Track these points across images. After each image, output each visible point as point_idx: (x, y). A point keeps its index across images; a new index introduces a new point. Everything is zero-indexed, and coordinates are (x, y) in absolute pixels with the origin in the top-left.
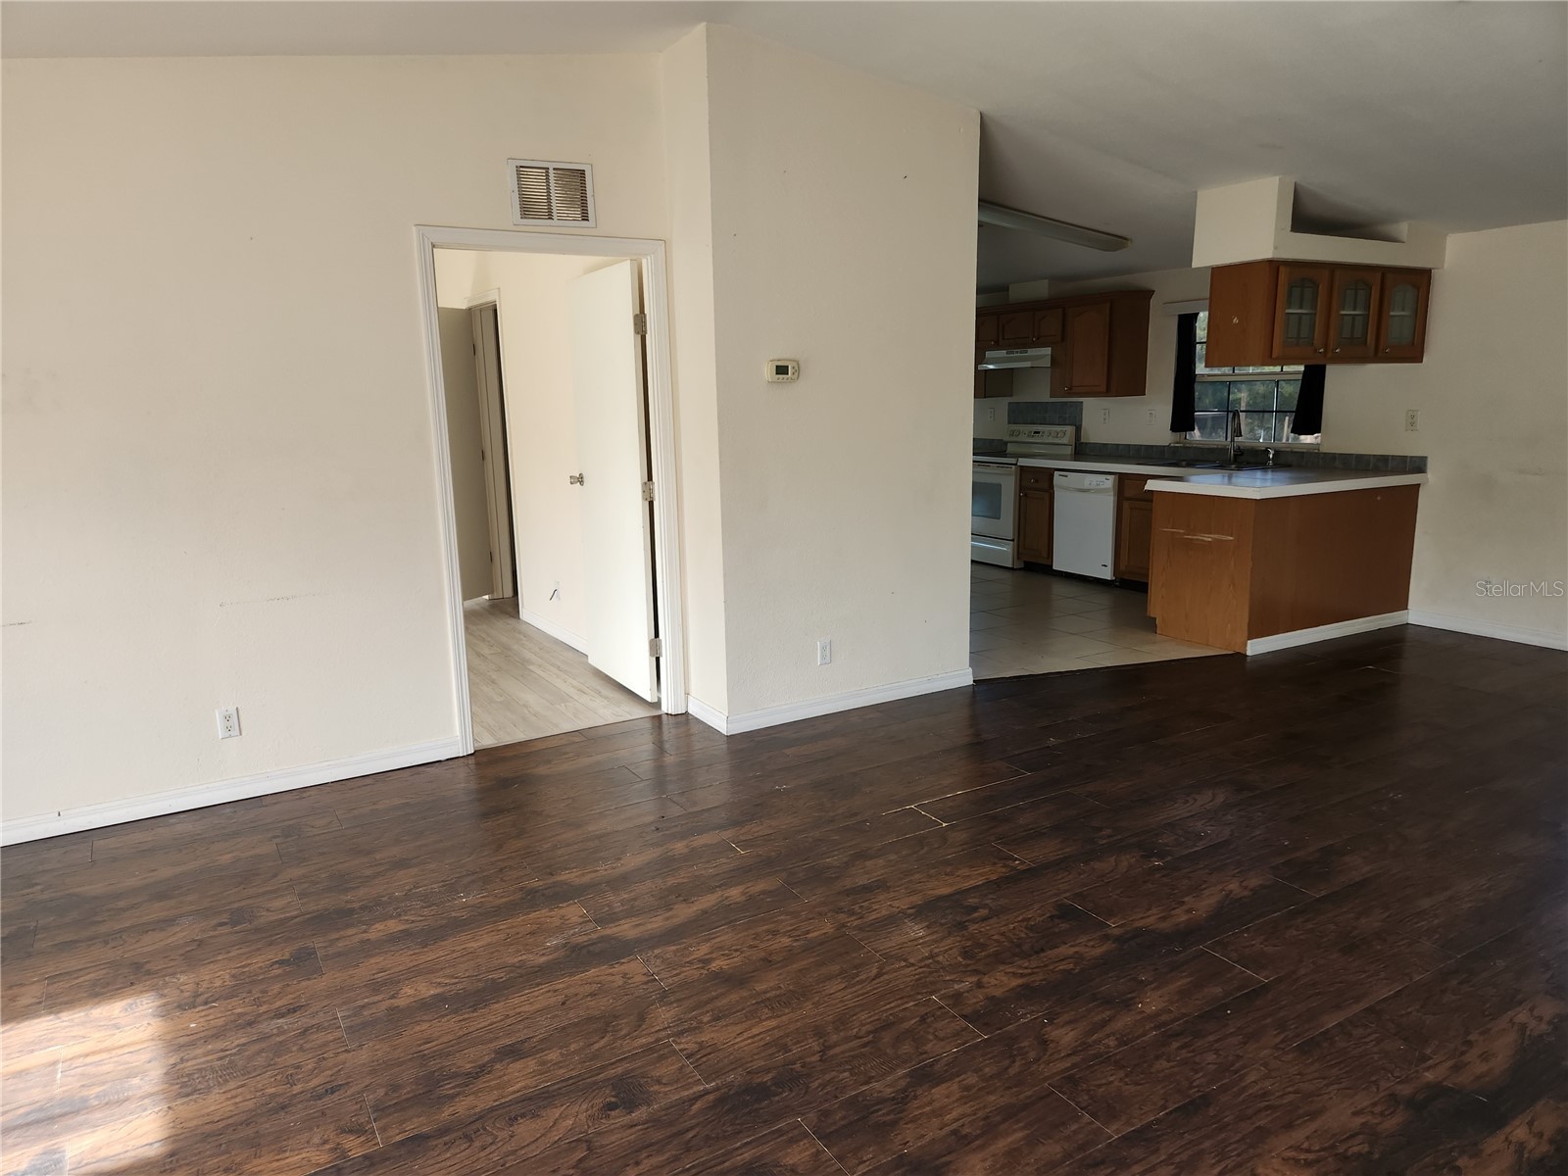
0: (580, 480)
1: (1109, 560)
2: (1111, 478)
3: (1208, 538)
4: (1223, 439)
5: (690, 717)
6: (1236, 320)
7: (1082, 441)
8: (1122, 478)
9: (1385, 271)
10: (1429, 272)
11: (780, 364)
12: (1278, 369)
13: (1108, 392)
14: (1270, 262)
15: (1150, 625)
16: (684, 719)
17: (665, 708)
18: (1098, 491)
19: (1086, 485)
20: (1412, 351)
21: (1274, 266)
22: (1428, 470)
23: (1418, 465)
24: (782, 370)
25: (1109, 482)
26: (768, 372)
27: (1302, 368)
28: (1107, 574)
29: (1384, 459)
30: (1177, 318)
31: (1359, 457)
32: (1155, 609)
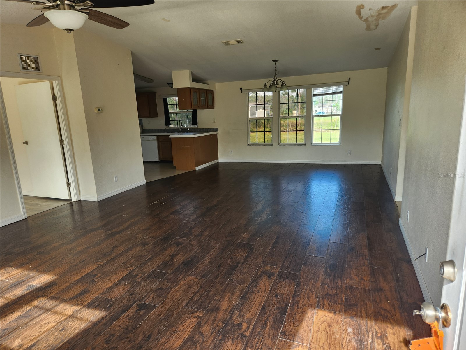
0: (26, 143)
1: (158, 157)
2: (155, 137)
3: (184, 147)
4: (177, 126)
5: (82, 201)
6: (184, 100)
7: (143, 129)
8: (158, 136)
9: (207, 90)
10: (213, 90)
11: (99, 108)
12: (186, 111)
13: (150, 116)
14: (189, 87)
15: (174, 168)
16: (80, 202)
17: (73, 200)
18: (152, 140)
19: (149, 139)
20: (212, 107)
21: (190, 88)
22: (218, 130)
23: (216, 130)
24: (99, 110)
25: (155, 138)
26: (96, 110)
27: (192, 110)
28: (158, 160)
29: (210, 129)
30: (163, 99)
31: (206, 129)
32: (175, 164)
